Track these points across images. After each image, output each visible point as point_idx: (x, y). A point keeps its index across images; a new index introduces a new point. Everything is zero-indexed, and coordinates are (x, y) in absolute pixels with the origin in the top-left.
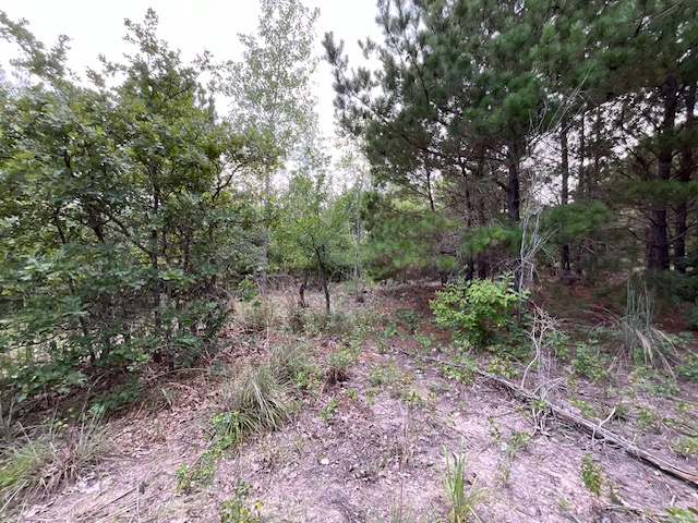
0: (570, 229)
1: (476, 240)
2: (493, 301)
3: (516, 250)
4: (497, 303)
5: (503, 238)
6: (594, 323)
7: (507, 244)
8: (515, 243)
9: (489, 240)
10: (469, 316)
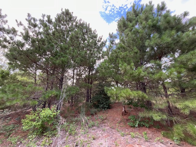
0: (72, 93)
1: (47, 95)
2: (49, 116)
3: (58, 98)
4: (50, 116)
5: (55, 94)
6: (75, 117)
7: (56, 96)
8: (59, 96)
9: (51, 95)
10: (39, 123)
